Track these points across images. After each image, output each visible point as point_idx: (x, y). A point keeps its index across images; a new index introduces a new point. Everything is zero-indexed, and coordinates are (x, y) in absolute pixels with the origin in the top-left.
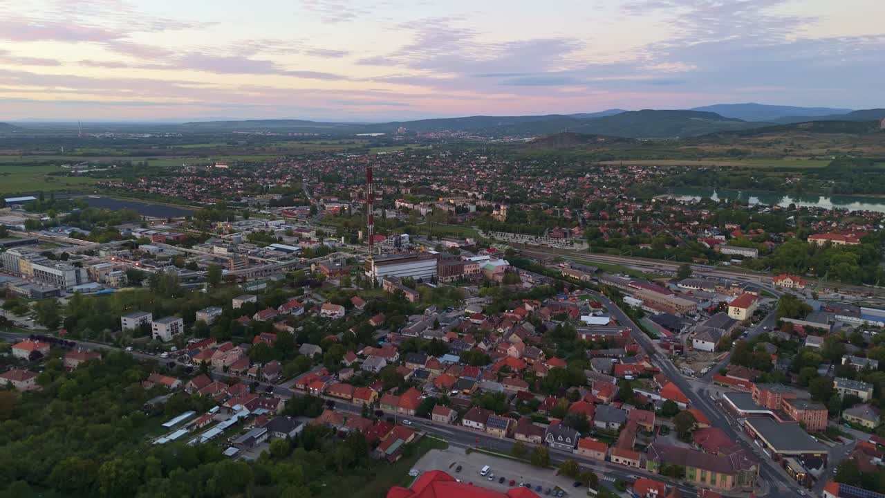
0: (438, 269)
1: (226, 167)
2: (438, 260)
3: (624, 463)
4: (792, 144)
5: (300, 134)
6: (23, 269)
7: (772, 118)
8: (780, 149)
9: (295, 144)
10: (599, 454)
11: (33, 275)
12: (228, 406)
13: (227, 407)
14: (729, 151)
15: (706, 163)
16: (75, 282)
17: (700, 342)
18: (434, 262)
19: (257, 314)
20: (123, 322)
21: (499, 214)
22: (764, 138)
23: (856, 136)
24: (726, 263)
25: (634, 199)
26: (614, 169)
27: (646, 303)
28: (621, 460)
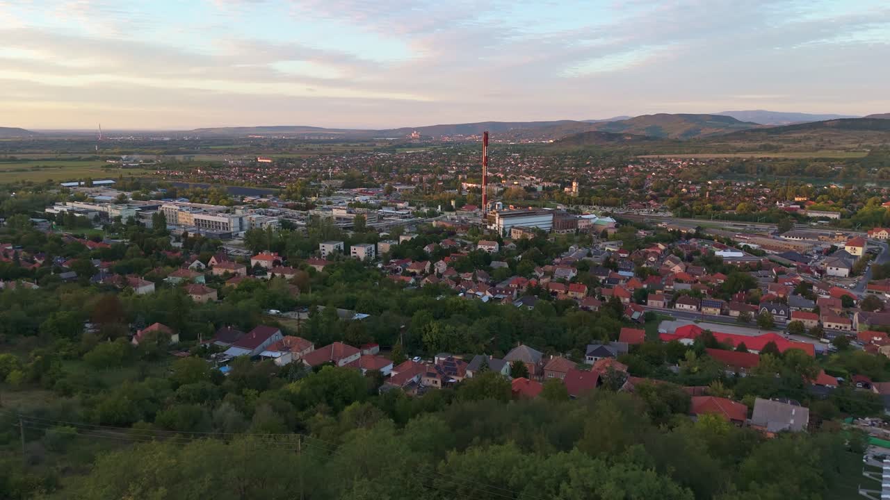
0: (553, 223)
1: (269, 161)
2: (554, 216)
3: (836, 328)
4: (822, 140)
5: (317, 138)
6: (181, 221)
7: (785, 123)
8: (813, 144)
9: (317, 146)
10: (812, 322)
11: (194, 225)
12: (472, 292)
13: (471, 294)
14: (760, 147)
15: (745, 156)
16: (238, 229)
17: (834, 269)
18: (550, 217)
19: (427, 247)
20: (321, 248)
21: (572, 191)
22: (793, 135)
23: (883, 133)
24: (814, 224)
25: (690, 182)
26: (655, 161)
27: (763, 246)
28: (833, 325)
